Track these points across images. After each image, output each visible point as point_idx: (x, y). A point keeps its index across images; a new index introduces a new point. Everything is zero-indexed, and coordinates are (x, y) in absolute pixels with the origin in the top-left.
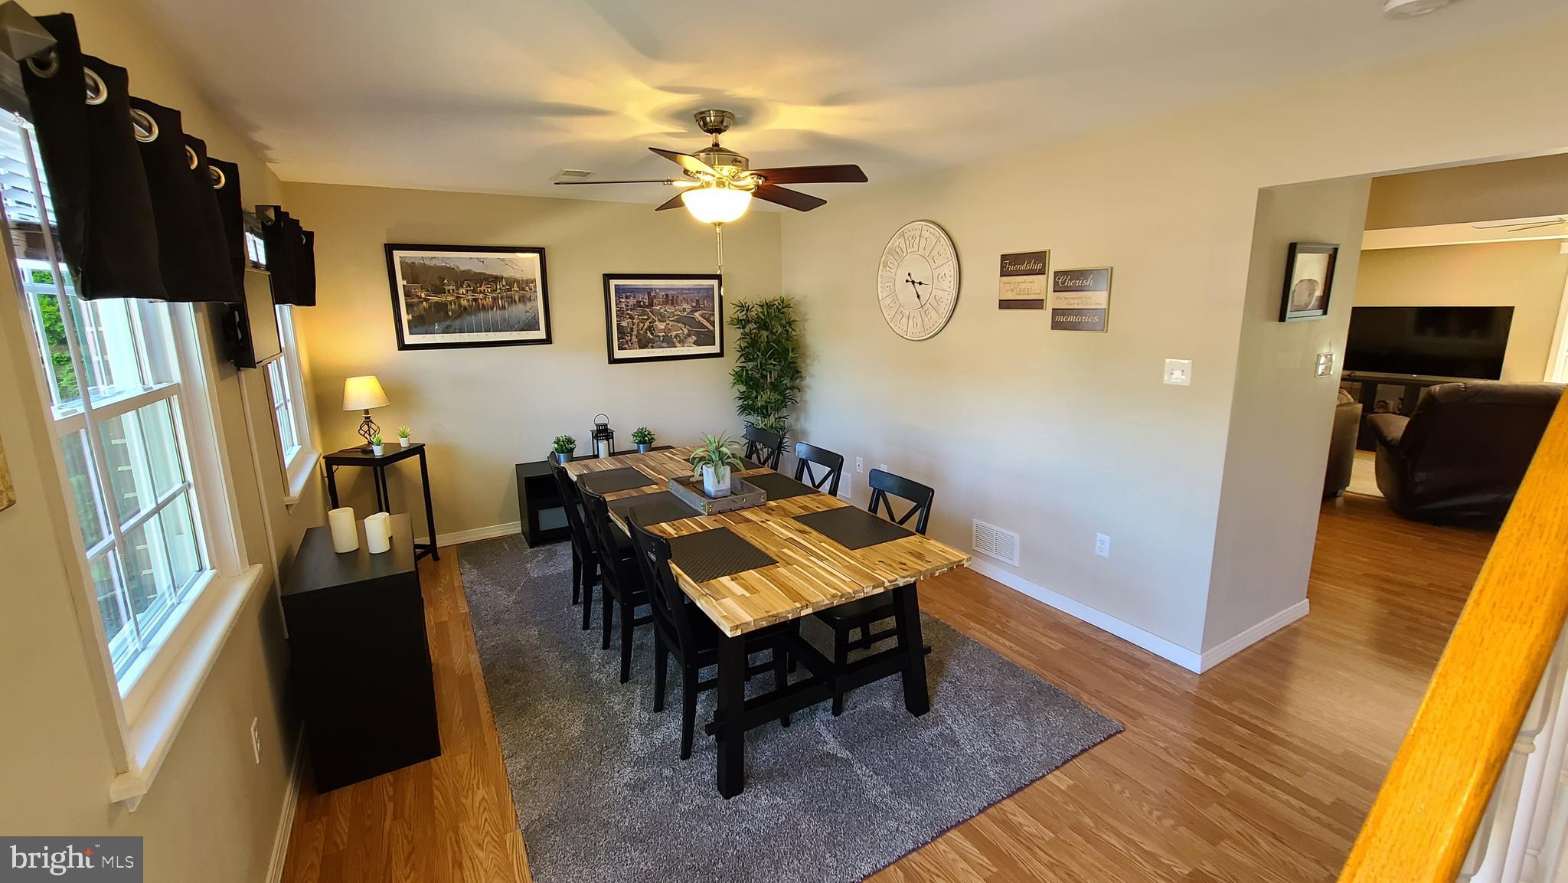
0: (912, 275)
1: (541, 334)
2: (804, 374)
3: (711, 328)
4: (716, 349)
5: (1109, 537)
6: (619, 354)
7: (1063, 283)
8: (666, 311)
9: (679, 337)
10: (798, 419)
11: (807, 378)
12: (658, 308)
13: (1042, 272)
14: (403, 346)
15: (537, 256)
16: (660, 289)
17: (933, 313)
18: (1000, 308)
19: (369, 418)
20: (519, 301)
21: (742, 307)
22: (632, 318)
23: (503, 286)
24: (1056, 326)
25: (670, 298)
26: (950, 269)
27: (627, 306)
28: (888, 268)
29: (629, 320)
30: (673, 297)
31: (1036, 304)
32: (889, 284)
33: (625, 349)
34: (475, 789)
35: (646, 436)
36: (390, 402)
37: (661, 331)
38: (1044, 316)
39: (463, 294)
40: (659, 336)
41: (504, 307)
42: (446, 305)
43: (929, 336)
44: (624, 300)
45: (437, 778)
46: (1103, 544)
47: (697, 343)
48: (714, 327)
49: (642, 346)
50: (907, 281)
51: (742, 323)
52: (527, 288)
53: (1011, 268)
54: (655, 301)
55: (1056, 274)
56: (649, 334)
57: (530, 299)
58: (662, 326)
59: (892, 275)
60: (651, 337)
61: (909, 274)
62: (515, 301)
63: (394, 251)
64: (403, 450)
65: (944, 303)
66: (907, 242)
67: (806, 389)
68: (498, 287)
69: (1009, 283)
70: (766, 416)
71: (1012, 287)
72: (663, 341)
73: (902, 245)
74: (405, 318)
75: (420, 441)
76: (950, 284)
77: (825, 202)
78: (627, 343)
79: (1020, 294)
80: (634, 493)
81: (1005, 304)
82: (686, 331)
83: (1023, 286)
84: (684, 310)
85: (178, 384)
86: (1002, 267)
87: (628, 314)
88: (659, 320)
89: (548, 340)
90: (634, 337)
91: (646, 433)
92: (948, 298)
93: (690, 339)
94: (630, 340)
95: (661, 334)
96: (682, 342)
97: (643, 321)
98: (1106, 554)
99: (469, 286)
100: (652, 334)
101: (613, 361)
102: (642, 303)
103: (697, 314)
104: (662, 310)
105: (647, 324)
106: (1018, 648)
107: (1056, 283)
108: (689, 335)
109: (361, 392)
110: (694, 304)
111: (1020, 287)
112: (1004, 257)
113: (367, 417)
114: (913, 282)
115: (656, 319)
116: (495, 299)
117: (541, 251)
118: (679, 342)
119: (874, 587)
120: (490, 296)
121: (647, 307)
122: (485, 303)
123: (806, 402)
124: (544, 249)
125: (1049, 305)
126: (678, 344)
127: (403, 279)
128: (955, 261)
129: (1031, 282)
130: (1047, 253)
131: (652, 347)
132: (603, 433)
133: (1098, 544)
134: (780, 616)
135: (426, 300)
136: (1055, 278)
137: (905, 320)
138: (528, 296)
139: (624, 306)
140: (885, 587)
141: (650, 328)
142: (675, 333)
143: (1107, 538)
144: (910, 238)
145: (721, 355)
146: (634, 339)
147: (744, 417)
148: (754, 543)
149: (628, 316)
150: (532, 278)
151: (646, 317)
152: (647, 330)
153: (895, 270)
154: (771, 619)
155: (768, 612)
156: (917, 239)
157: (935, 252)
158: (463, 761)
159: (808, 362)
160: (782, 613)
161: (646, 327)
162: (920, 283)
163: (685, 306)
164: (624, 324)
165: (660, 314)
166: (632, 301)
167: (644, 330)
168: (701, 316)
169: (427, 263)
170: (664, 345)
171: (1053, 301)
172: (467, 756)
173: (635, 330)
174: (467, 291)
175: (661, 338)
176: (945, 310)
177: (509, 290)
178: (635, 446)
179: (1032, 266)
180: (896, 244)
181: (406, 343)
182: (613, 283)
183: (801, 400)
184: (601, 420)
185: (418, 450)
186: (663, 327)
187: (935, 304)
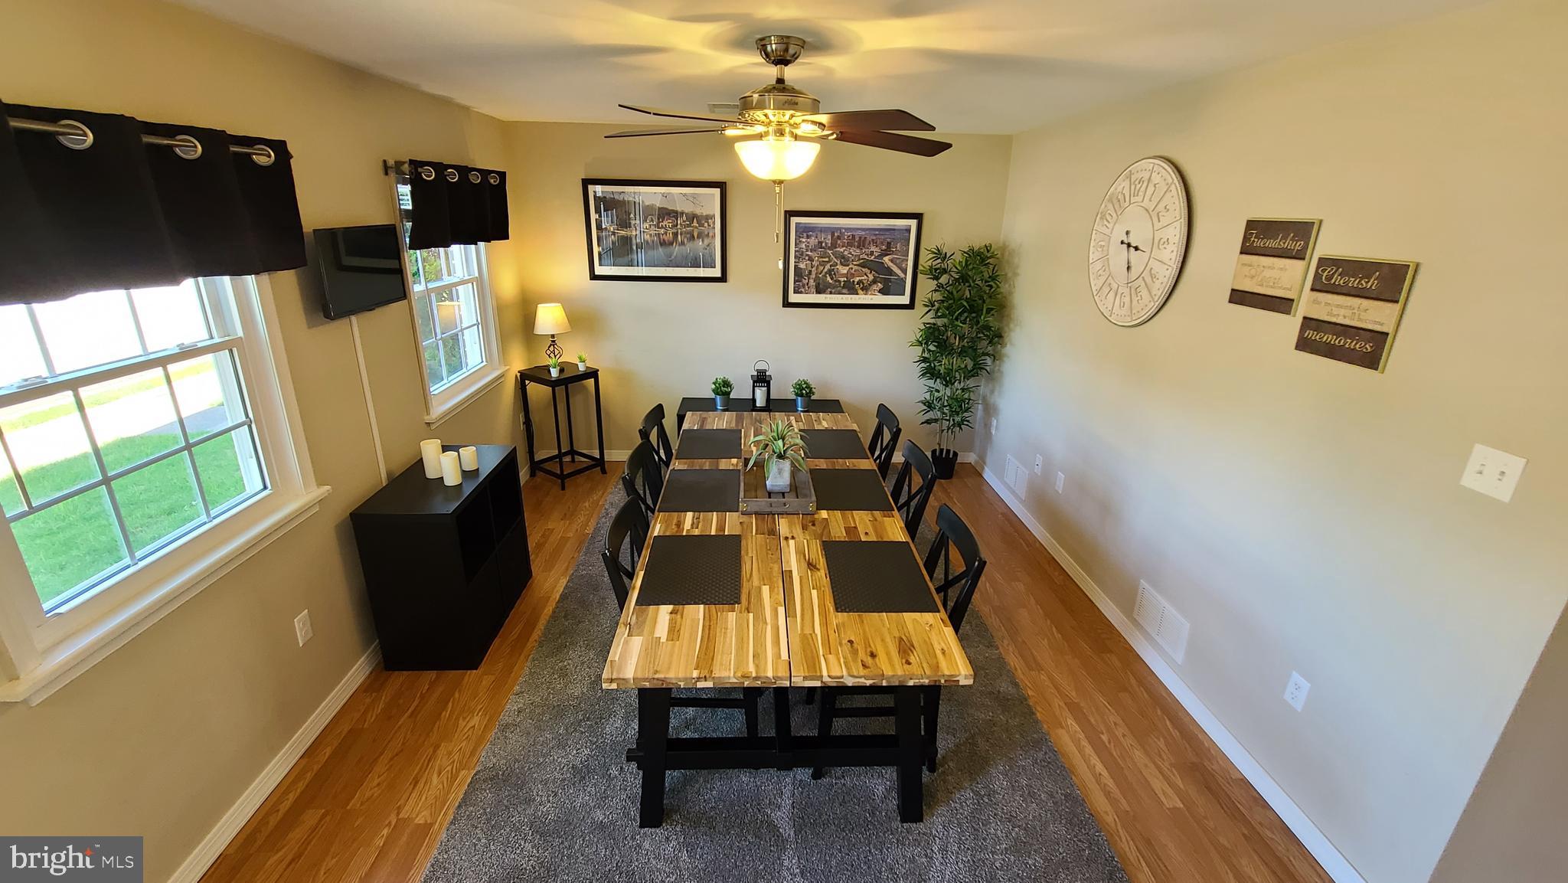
0: (1131, 235)
1: (716, 272)
2: (1006, 340)
3: (902, 275)
4: (905, 300)
5: (1309, 685)
6: (794, 298)
7: (1329, 278)
8: (850, 253)
9: (863, 284)
10: (992, 392)
11: (1008, 346)
12: (842, 250)
13: (1299, 256)
14: (594, 277)
15: (717, 191)
16: (846, 229)
17: (1144, 293)
18: (1230, 302)
19: (554, 341)
20: (698, 237)
21: (939, 254)
22: (811, 259)
23: (684, 221)
24: (1303, 344)
25: (857, 239)
26: (1176, 233)
27: (807, 246)
28: (1106, 223)
29: (808, 262)
30: (860, 238)
31: (1280, 305)
32: (1103, 243)
33: (801, 293)
34: (475, 714)
35: (803, 389)
36: (572, 328)
37: (843, 275)
38: (1289, 326)
39: (646, 229)
40: (840, 282)
41: (683, 243)
42: (631, 239)
43: (1137, 322)
44: (804, 240)
45: (460, 692)
46: (1297, 692)
47: (883, 292)
48: (906, 275)
49: (819, 291)
50: (1122, 242)
51: (935, 273)
52: (706, 224)
53: (1258, 243)
54: (839, 242)
55: (1322, 261)
56: (829, 279)
57: (708, 235)
58: (844, 270)
59: (1107, 231)
60: (831, 281)
61: (1127, 233)
62: (694, 237)
63: (589, 186)
64: (581, 373)
65: (1160, 281)
66: (1133, 187)
67: (1005, 359)
68: (679, 222)
69: (1250, 266)
70: (948, 383)
71: (1253, 272)
72: (843, 287)
73: (1126, 192)
74: (596, 250)
75: (594, 366)
76: (1171, 255)
77: (948, 146)
78: (804, 286)
79: (1262, 285)
80: (707, 464)
81: (1239, 297)
82: (871, 277)
83: (1267, 273)
84: (872, 253)
85: (241, 338)
86: (1246, 239)
87: (807, 255)
88: (842, 264)
89: (723, 279)
90: (812, 281)
91: (804, 386)
92: (1167, 274)
93: (875, 287)
94: (808, 284)
95: (842, 279)
96: (865, 289)
97: (823, 264)
98: (1299, 706)
99: (652, 221)
100: (832, 279)
101: (787, 304)
102: (823, 244)
103: (886, 259)
104: (846, 253)
105: (828, 267)
106: (1110, 783)
107: (1317, 276)
108: (874, 282)
109: (549, 318)
110: (884, 247)
111: (1264, 274)
112: (1251, 225)
113: (553, 340)
114: (1129, 245)
115: (839, 262)
116: (675, 235)
117: (721, 185)
118: (862, 289)
119: (805, 678)
120: (670, 231)
121: (829, 248)
122: (666, 239)
123: (1002, 372)
124: (725, 183)
125: (1302, 310)
126: (860, 291)
127: (596, 213)
128: (1184, 221)
129: (1281, 269)
130: (1316, 227)
131: (831, 293)
132: (761, 379)
133: (1290, 688)
134: (668, 681)
135: (614, 233)
136: (1318, 268)
137: (1112, 294)
138: (706, 233)
139: (804, 246)
140: (822, 682)
141: (830, 272)
142: (858, 279)
143: (1306, 685)
144: (1137, 182)
145: (911, 306)
146: (812, 283)
147: (924, 381)
148: (746, 568)
149: (807, 258)
150: (712, 213)
151: (827, 259)
152: (826, 273)
153: (1112, 225)
154: (655, 681)
155: (656, 672)
156: (1145, 184)
157: (1161, 206)
158: (487, 681)
159: (1012, 326)
160: (671, 678)
161: (826, 270)
162: (1136, 248)
163: (873, 248)
164: (802, 266)
165: (843, 257)
166: (813, 241)
167: (823, 273)
168: (892, 261)
169: (616, 197)
170: (844, 291)
171: (1310, 305)
172: (493, 678)
173: (814, 273)
174: (650, 225)
175: (842, 283)
176: (1160, 288)
177: (689, 226)
178: (794, 397)
179: (1288, 244)
180: (1120, 189)
181: (596, 274)
182: (794, 220)
183: (999, 370)
184: (761, 366)
185: (593, 374)
186: (845, 272)
187: (1148, 280)
